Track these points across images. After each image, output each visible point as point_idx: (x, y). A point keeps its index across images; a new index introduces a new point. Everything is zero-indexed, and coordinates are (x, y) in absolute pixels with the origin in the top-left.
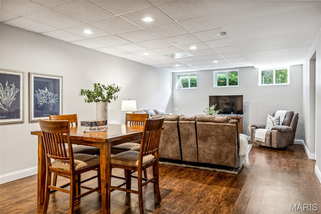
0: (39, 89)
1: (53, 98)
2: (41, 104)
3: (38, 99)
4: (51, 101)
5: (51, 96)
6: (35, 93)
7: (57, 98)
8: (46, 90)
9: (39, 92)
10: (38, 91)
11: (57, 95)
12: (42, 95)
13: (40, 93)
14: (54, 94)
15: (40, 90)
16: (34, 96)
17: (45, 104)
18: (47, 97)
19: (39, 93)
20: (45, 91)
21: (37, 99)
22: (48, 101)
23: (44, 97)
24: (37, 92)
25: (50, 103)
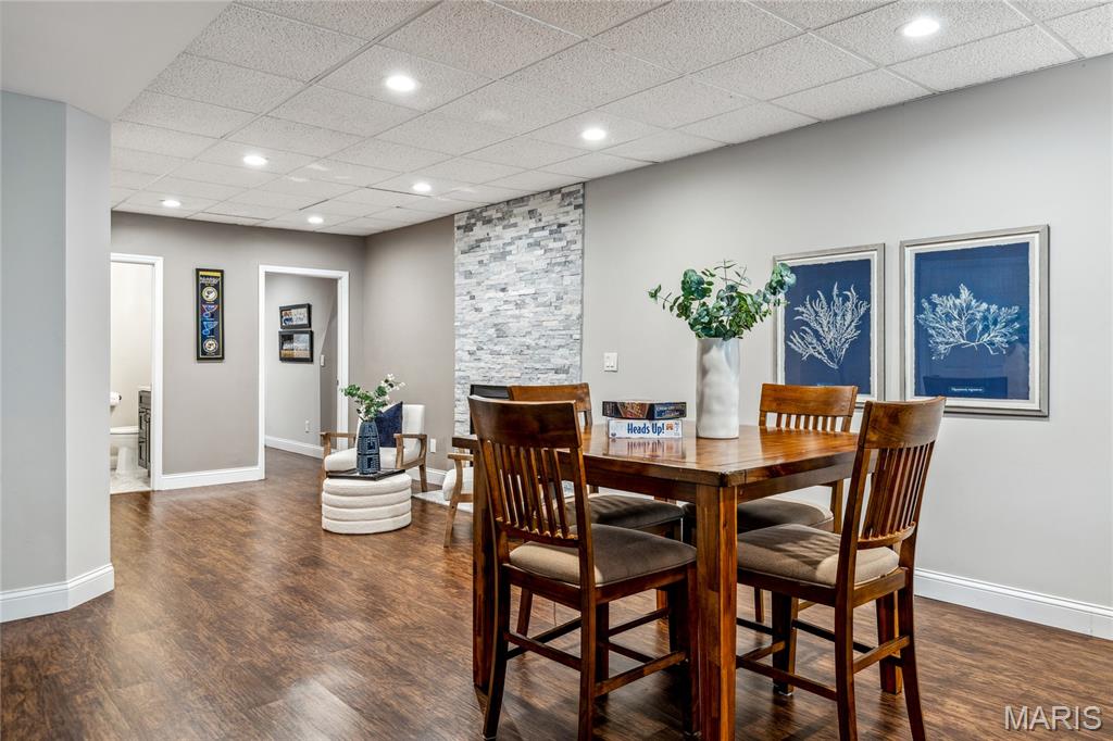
0: (935, 295)
1: (995, 323)
2: (942, 348)
3: (931, 331)
4: (986, 338)
5: (985, 318)
6: (919, 309)
7: (1017, 325)
8: (965, 293)
9: (934, 306)
10: (930, 303)
11: (1016, 309)
12: (947, 315)
13: (937, 309)
14: (999, 309)
15: (940, 296)
16: (917, 323)
17: (957, 348)
18: (969, 321)
19: (934, 311)
20: (957, 301)
21: (927, 330)
22: (971, 336)
23: (955, 323)
24: (926, 305)
25: (982, 346)
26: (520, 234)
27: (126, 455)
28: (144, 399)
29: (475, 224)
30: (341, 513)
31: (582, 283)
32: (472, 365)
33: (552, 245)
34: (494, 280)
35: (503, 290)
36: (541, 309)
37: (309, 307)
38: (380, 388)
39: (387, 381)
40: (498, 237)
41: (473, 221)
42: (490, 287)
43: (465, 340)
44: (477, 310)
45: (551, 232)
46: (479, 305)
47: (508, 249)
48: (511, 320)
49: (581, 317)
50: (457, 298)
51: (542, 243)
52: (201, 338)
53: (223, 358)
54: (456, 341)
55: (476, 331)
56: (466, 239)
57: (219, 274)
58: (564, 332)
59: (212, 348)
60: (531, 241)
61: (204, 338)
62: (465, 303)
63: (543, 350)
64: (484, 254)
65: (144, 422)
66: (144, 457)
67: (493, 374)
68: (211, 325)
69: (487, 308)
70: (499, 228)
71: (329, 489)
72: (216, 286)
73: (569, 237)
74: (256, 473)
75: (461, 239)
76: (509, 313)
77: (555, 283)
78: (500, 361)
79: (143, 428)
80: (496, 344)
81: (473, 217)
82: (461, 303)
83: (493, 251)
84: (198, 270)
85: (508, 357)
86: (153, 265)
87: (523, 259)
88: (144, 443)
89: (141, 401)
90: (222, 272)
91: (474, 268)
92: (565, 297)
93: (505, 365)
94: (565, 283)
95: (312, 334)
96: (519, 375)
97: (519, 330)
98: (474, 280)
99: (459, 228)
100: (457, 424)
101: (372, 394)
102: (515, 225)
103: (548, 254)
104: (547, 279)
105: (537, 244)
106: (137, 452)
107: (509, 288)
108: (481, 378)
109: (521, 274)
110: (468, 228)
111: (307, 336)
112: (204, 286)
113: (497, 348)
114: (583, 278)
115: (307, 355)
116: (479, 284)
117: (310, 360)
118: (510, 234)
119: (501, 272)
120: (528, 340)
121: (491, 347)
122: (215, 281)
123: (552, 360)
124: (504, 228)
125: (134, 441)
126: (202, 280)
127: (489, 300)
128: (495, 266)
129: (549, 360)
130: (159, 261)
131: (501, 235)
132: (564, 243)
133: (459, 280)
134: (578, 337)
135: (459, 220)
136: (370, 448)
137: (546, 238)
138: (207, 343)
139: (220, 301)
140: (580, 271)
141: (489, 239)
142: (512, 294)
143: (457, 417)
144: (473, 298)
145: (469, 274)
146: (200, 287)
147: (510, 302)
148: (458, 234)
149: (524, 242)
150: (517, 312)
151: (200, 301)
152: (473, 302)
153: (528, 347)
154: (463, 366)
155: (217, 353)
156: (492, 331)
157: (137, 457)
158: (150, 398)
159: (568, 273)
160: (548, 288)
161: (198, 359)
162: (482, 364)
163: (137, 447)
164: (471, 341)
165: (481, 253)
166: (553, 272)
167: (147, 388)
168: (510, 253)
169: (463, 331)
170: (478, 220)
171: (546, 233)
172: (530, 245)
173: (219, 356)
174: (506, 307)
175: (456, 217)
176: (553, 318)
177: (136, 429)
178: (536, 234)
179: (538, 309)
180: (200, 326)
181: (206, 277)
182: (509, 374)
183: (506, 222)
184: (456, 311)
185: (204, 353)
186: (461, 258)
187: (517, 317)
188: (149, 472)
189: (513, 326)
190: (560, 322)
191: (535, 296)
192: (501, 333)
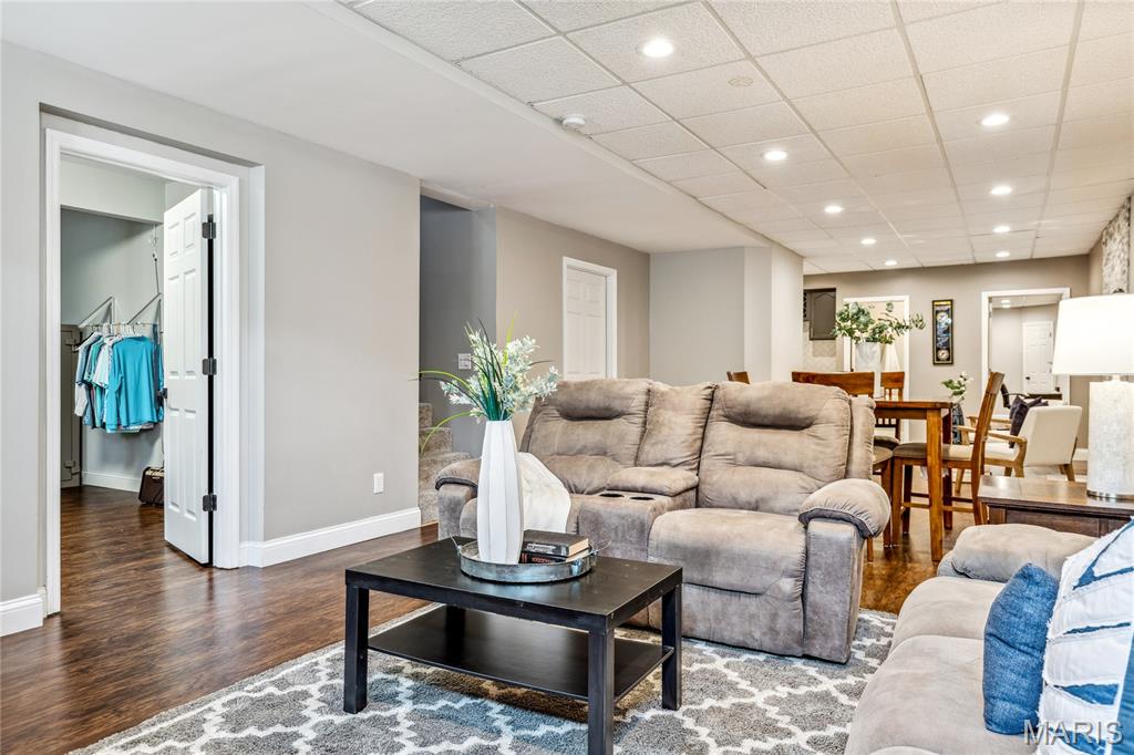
52: (936, 349)
53: (952, 363)
57: (949, 303)
59: (945, 356)
61: (938, 349)
68: (943, 340)
72: (947, 312)
84: (934, 302)
86: (902, 302)
90: (951, 301)
112: (937, 312)
122: (947, 308)
126: (938, 308)
130: (906, 299)
138: (940, 353)
139: (950, 322)
146: (935, 313)
151: (935, 323)
155: (948, 359)
161: (934, 364)
173: (950, 361)
180: (935, 340)
181: (940, 305)
185: (938, 359)
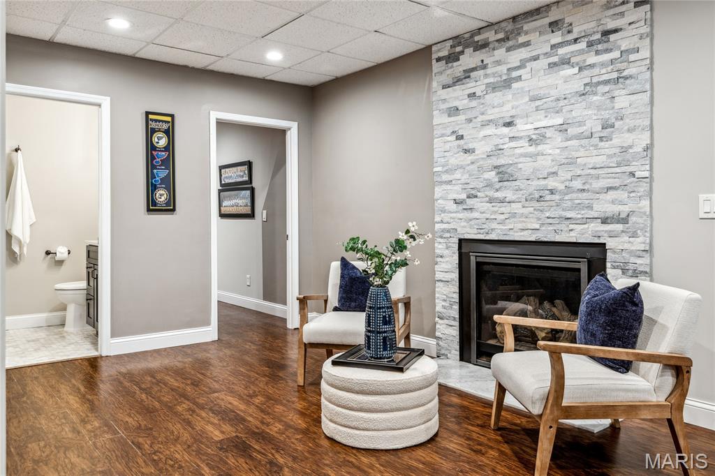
26: (534, 53)
27: (73, 313)
28: (92, 254)
29: (462, 52)
30: (357, 419)
31: (652, 103)
32: (460, 215)
33: (592, 59)
34: (492, 114)
35: (509, 124)
36: (574, 143)
37: (249, 164)
38: (397, 241)
39: (407, 232)
40: (498, 63)
41: (459, 49)
42: (485, 124)
43: (449, 187)
44: (466, 151)
45: (590, 44)
46: (471, 146)
47: (515, 74)
48: (521, 160)
49: (649, 148)
50: (435, 140)
51: (573, 60)
52: (151, 188)
53: (174, 210)
54: (436, 189)
55: (466, 176)
56: (449, 72)
57: (169, 119)
58: (618, 170)
59: (163, 199)
60: (555, 59)
61: (155, 188)
62: (449, 144)
63: (580, 195)
64: (478, 84)
65: (92, 279)
66: (92, 315)
67: (494, 225)
68: (161, 173)
69: (482, 148)
70: (500, 53)
71: (330, 380)
72: (167, 132)
73: (624, 45)
74: (209, 333)
75: (441, 73)
76: (518, 151)
77: (599, 108)
78: (503, 210)
79: (91, 284)
80: (497, 190)
81: (459, 44)
82: (443, 146)
83: (491, 80)
84: (147, 113)
85: (519, 205)
86: (100, 105)
87: (541, 84)
88: (92, 299)
89: (88, 256)
90: (172, 116)
91: (463, 103)
92: (618, 124)
93: (514, 215)
94: (617, 106)
95: (253, 190)
96: (537, 226)
97: (535, 170)
98: (462, 118)
99: (438, 60)
100: (438, 284)
101: (384, 248)
102: (527, 44)
103: (586, 72)
104: (584, 103)
105: (566, 62)
106: (85, 308)
107: (517, 121)
108: (476, 231)
109: (538, 103)
110: (453, 58)
111: (248, 192)
112: (154, 131)
113: (499, 195)
114: (652, 96)
115: (248, 210)
116: (470, 121)
117: (251, 215)
118: (516, 57)
119: (503, 104)
120: (552, 183)
121: (491, 193)
122: (165, 126)
123: (596, 207)
124: (508, 50)
125: (82, 297)
126: (152, 125)
127: (483, 140)
128: (494, 98)
129: (590, 207)
130: (106, 102)
131: (503, 59)
132: (616, 54)
133: (439, 119)
134: (647, 174)
135: (439, 51)
136: (385, 323)
137: (581, 52)
138: (157, 194)
139: (170, 148)
140: (648, 87)
141: (484, 67)
142: (523, 127)
143: (439, 276)
144: (461, 137)
145: (454, 111)
146: (150, 132)
147: (521, 138)
148: (436, 67)
149: (544, 62)
150: (532, 149)
151: (151, 148)
152: (462, 142)
153: (552, 192)
154: (446, 217)
155: (168, 204)
156: (492, 175)
157: (85, 314)
158: (97, 252)
159: (623, 92)
160: (588, 115)
161: (149, 210)
162: (475, 215)
163: (85, 303)
164: (458, 188)
165: (473, 84)
166: (595, 94)
167: (94, 242)
168: (519, 78)
169: (445, 177)
170: (467, 46)
171: (582, 45)
172: (552, 65)
173: (170, 207)
174: (513, 144)
175: (434, 48)
176: (595, 152)
177: (83, 284)
178: (561, 51)
179: (569, 143)
180: (150, 176)
181: (156, 121)
182: (520, 226)
183: (510, 43)
184: (436, 155)
185: (154, 204)
186: (443, 94)
187: (533, 156)
188: (97, 332)
189: (526, 167)
190: (609, 156)
191: (562, 129)
192: (504, 175)
